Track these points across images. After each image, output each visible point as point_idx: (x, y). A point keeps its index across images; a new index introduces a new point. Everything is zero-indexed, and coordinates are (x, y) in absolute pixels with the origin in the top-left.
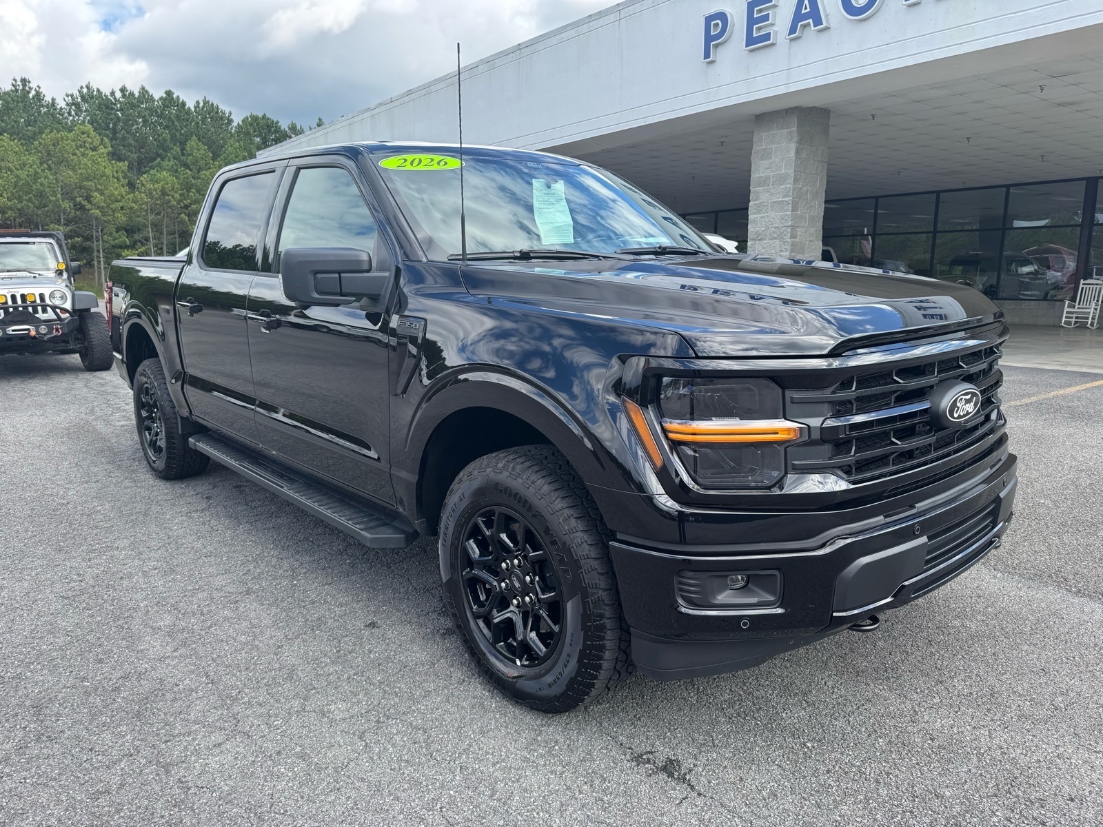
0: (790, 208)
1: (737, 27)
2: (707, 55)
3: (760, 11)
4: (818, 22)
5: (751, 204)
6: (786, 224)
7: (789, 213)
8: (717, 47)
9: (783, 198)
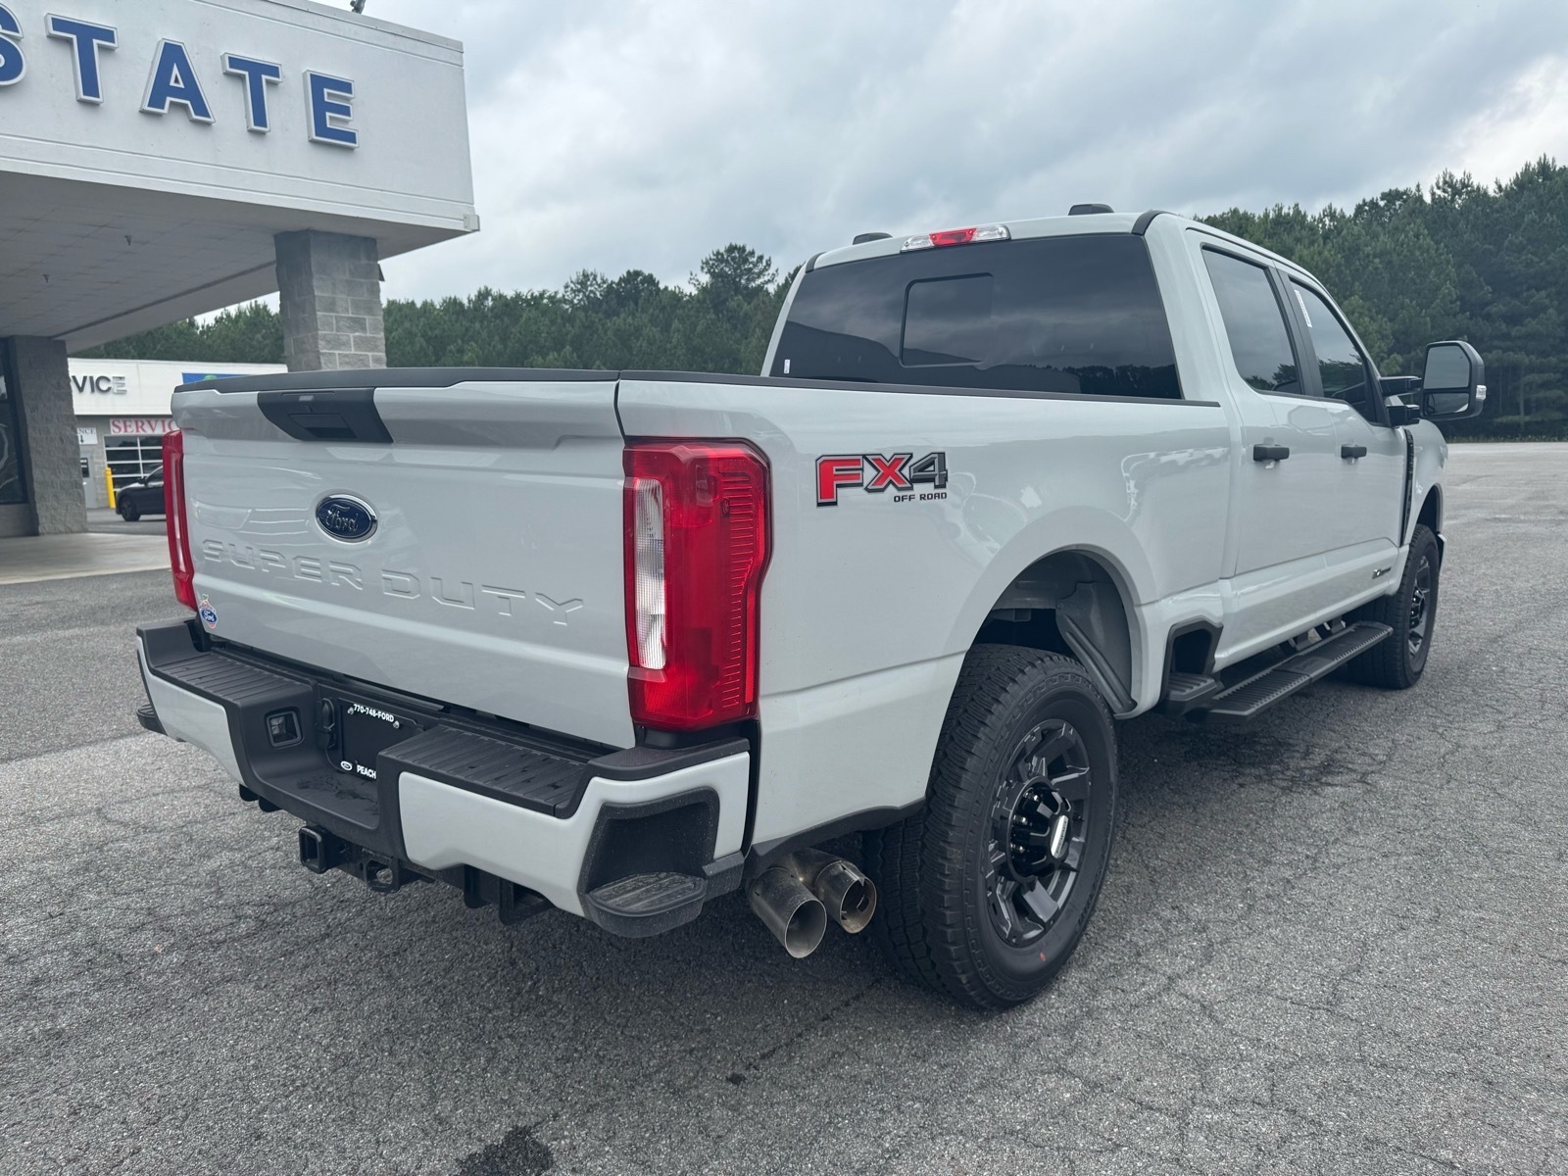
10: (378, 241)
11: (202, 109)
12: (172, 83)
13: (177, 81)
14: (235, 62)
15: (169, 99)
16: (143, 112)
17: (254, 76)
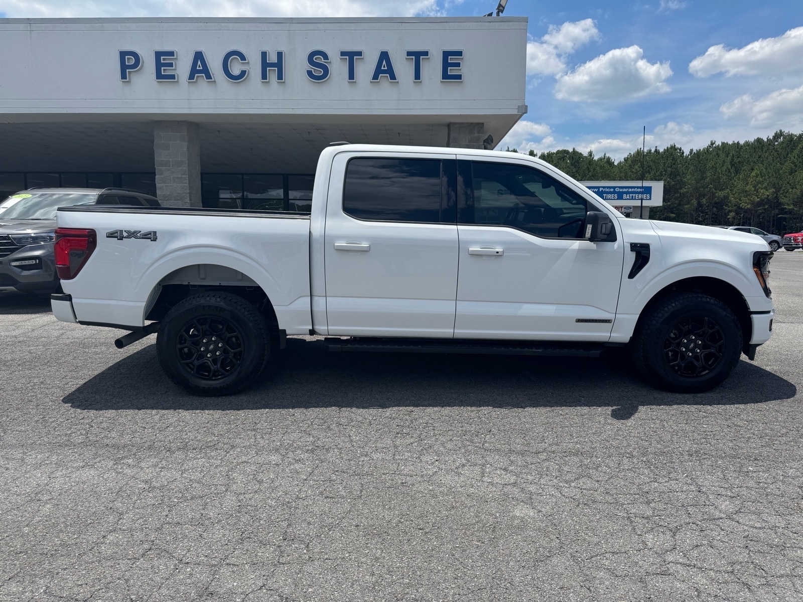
0: (188, 182)
1: (146, 65)
2: (124, 76)
3: (164, 59)
4: (209, 76)
5: (156, 176)
6: (186, 192)
7: (187, 185)
8: (130, 73)
9: (182, 175)
10: (484, 124)
11: (393, 77)
12: (382, 68)
13: (384, 67)
14: (409, 54)
15: (380, 75)
16: (371, 82)
17: (417, 57)
